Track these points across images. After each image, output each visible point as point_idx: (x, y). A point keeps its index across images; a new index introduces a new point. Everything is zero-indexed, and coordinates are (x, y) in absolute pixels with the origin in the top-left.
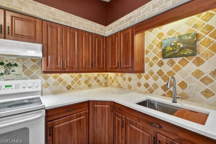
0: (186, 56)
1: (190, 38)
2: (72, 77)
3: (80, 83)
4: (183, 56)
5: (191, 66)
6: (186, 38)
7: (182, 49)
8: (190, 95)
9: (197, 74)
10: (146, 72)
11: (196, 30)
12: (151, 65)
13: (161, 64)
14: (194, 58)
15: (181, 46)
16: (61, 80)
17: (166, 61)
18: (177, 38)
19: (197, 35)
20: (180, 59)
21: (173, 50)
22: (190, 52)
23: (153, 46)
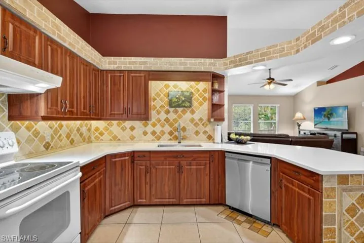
0: (186, 107)
1: (188, 94)
2: (51, 128)
3: (61, 138)
4: (184, 107)
5: (188, 115)
6: (186, 94)
7: (183, 101)
8: (188, 136)
9: (192, 120)
10: (153, 120)
11: (191, 89)
12: (159, 113)
13: (168, 112)
14: (190, 109)
15: (183, 99)
16: (36, 134)
17: (172, 110)
18: (180, 92)
19: (192, 93)
20: (182, 109)
21: (177, 102)
22: (187, 104)
23: (160, 95)
